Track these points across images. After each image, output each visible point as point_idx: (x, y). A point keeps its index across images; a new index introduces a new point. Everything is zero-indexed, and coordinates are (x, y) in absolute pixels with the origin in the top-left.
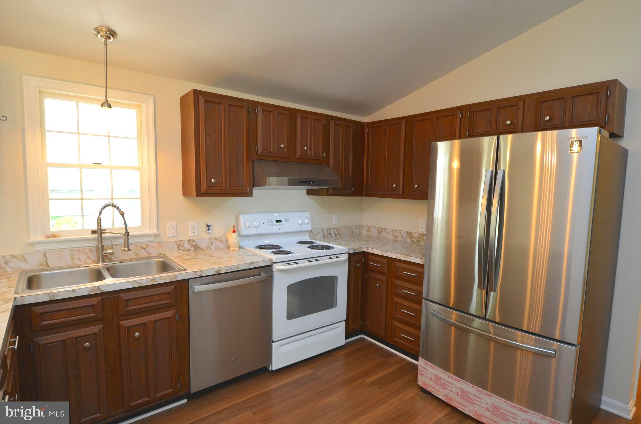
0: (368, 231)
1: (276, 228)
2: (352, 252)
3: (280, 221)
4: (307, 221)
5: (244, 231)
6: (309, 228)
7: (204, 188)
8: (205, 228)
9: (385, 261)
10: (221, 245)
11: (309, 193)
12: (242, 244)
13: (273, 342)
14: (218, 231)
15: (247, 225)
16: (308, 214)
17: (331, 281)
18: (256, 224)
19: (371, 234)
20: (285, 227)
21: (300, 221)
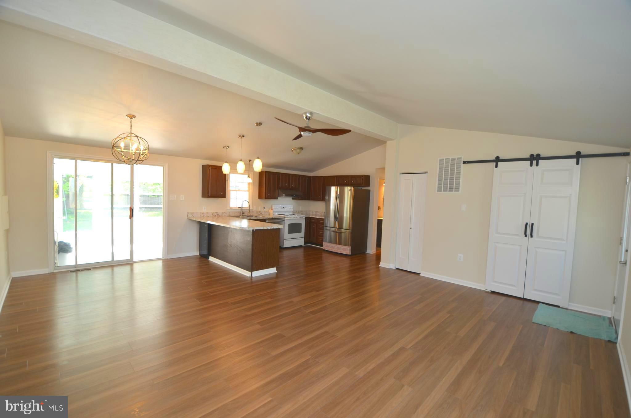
0: (312, 212)
1: (283, 210)
2: (306, 217)
3: (284, 207)
4: (292, 208)
5: (274, 210)
6: (293, 210)
7: (267, 197)
8: (263, 209)
9: (316, 219)
10: (267, 214)
11: (293, 199)
12: (274, 214)
13: (284, 239)
14: (266, 210)
15: (275, 208)
16: (292, 206)
17: (299, 225)
18: (277, 208)
19: (313, 213)
20: (285, 209)
21: (290, 208)
